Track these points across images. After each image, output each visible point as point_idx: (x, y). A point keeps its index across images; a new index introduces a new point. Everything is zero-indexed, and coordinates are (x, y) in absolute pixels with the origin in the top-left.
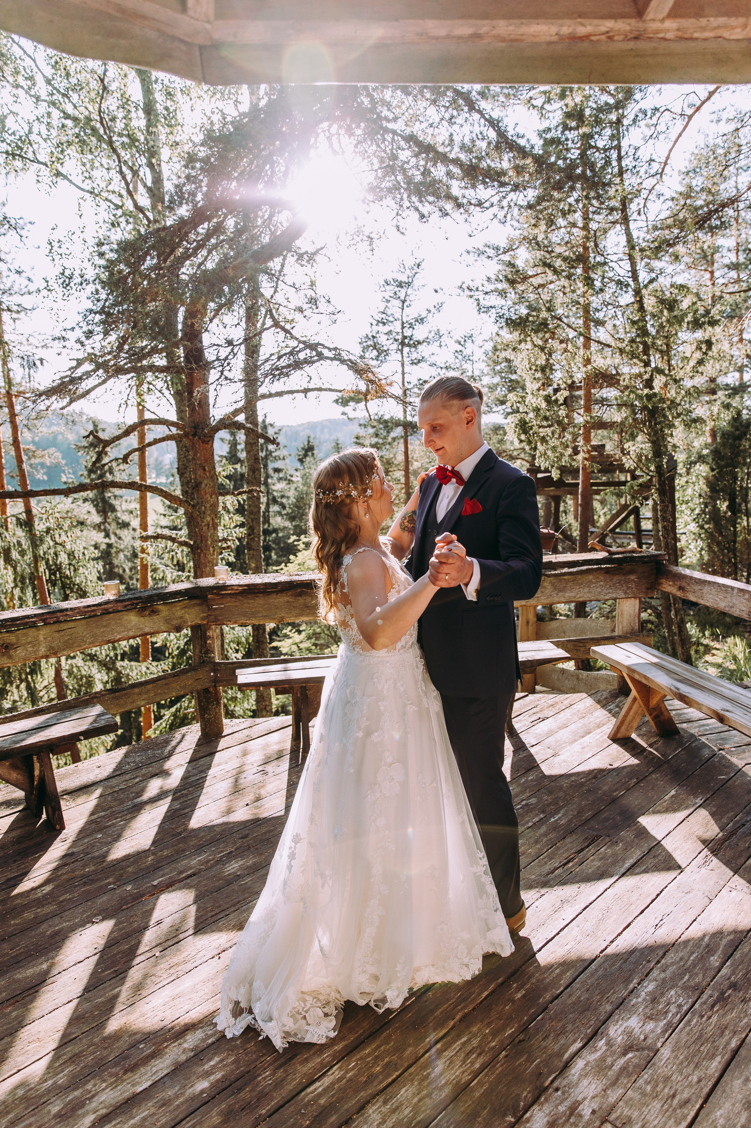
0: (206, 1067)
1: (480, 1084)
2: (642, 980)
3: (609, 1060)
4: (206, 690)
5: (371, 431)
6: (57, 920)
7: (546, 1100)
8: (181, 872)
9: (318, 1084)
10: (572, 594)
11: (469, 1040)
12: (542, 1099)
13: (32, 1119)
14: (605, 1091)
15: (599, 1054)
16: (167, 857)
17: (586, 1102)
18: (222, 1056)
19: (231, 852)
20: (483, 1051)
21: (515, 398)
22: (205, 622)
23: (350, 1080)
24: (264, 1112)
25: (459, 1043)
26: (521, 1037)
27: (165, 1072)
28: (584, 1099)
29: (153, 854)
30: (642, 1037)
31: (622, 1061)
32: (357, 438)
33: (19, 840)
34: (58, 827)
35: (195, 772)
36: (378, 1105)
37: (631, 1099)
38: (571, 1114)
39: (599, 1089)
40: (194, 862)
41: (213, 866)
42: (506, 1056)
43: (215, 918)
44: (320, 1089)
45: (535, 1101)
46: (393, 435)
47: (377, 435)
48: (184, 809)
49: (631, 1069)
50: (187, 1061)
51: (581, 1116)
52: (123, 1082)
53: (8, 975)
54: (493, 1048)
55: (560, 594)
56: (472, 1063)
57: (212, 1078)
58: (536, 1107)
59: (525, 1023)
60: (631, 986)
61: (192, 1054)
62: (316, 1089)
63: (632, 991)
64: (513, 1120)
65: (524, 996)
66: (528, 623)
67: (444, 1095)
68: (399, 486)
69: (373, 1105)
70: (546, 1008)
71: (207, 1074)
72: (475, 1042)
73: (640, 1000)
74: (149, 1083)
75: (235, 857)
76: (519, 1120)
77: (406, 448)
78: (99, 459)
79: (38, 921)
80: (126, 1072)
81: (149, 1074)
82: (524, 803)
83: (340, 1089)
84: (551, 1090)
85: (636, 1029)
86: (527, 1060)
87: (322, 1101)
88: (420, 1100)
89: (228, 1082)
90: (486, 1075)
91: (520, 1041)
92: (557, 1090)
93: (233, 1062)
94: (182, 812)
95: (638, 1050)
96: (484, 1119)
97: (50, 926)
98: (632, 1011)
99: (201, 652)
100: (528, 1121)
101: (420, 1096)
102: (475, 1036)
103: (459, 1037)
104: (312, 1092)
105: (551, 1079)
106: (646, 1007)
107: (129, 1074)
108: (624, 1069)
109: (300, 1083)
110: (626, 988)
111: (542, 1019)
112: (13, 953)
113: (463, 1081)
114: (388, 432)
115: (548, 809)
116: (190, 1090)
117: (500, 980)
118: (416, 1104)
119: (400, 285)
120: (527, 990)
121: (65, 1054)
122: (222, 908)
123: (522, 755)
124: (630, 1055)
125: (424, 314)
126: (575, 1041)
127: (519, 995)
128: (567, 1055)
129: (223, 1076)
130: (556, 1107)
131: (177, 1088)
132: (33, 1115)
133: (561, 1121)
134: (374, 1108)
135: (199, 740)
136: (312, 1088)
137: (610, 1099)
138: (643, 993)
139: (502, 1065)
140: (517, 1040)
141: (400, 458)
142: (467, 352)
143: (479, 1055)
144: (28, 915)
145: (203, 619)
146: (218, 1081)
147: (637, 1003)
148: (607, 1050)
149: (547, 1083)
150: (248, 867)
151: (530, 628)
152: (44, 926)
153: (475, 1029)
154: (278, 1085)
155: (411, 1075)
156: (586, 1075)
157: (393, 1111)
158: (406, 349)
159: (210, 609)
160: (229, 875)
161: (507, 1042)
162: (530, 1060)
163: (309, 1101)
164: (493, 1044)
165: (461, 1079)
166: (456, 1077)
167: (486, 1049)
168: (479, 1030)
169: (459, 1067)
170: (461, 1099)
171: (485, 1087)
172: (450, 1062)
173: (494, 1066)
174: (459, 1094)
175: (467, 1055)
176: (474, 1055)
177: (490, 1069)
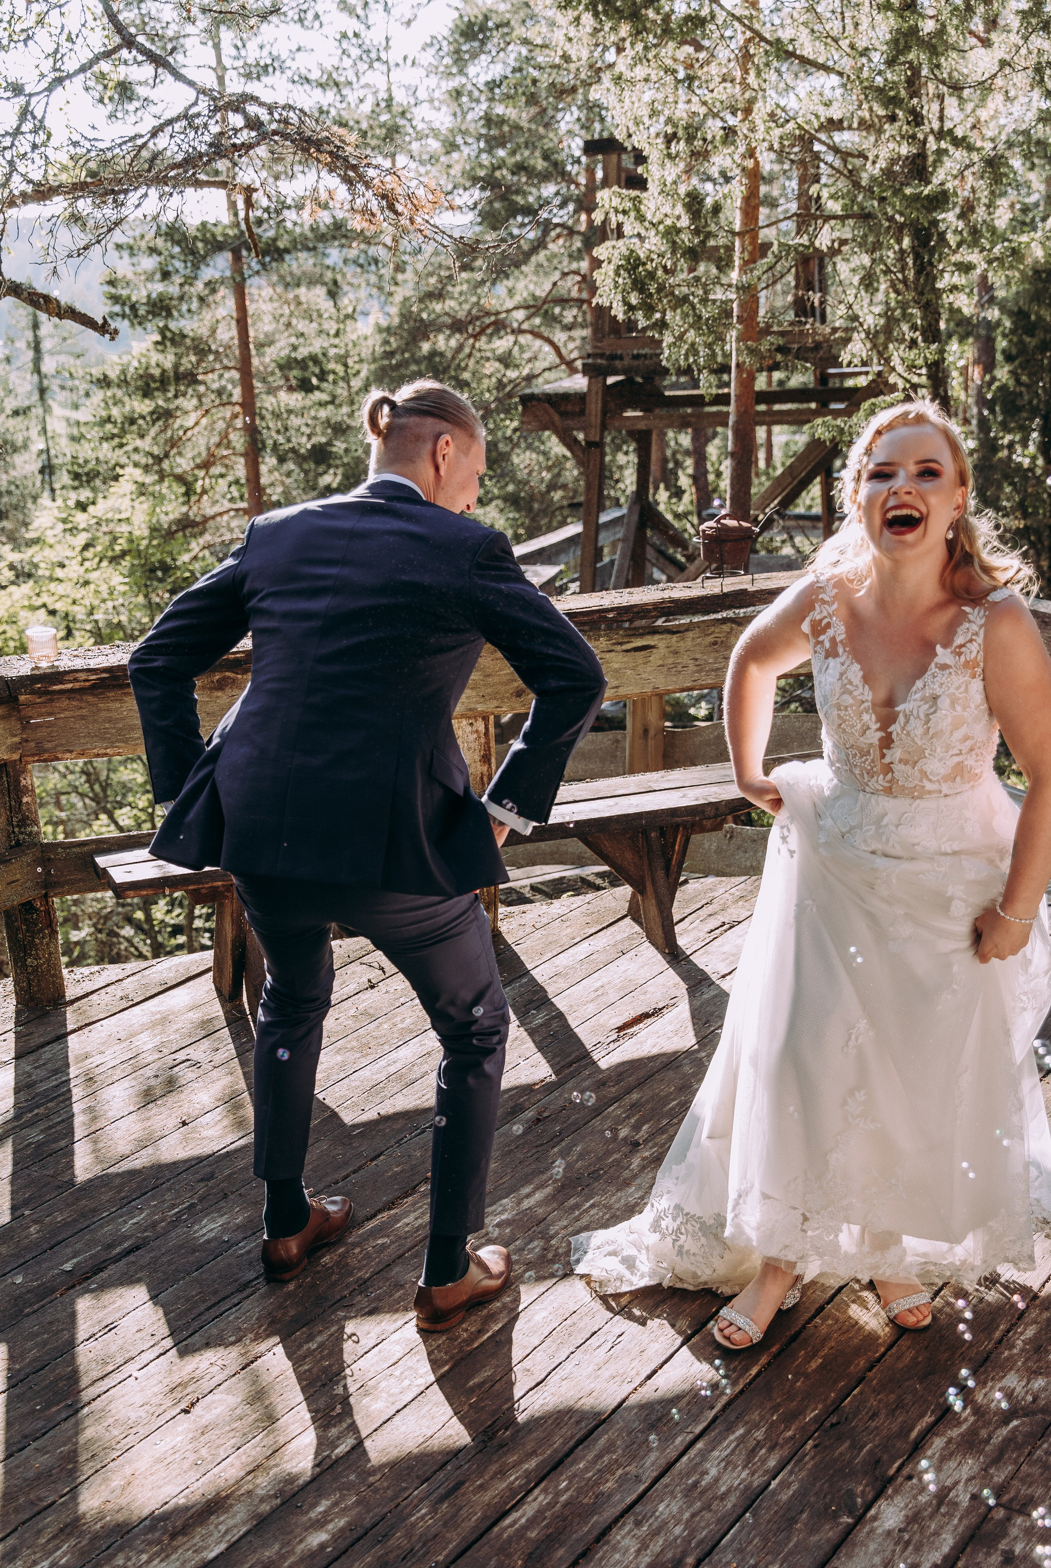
0: (313, 1515)
1: (784, 1485)
2: (1013, 1325)
3: (984, 1433)
4: (28, 907)
5: (149, 263)
7: (896, 1491)
8: (110, 1246)
9: (515, 1515)
11: (748, 1432)
12: (890, 1491)
14: (985, 1470)
15: (964, 1427)
16: (66, 1224)
17: (960, 1487)
18: (333, 1498)
19: (192, 1206)
20: (776, 1444)
21: (616, 202)
22: (16, 757)
23: (566, 1504)
24: (441, 1558)
25: (732, 1437)
26: (834, 1419)
27: (244, 1529)
28: (956, 1483)
29: (35, 1222)
30: (1030, 1398)
31: (1004, 1431)
32: (111, 283)
35: (41, 1073)
36: (627, 1529)
37: (1028, 1475)
38: (940, 1504)
39: (976, 1469)
40: (128, 1226)
41: (166, 1232)
42: (816, 1446)
43: (214, 1312)
44: (523, 1520)
45: (879, 1495)
46: (208, 273)
47: (166, 276)
48: (56, 1140)
49: (1020, 1439)
50: (274, 1511)
51: (956, 1504)
52: (176, 1549)
54: (792, 1438)
56: (764, 1461)
57: (330, 1527)
58: (882, 1504)
59: (833, 1402)
60: (997, 1335)
61: (279, 1501)
62: (515, 1522)
63: (1000, 1341)
64: (850, 1520)
65: (821, 1367)
66: (646, 731)
67: (729, 1506)
68: (228, 412)
69: (620, 1528)
70: (863, 1378)
71: (319, 1524)
72: (759, 1435)
73: (1015, 1351)
74: (223, 1546)
75: (206, 1212)
76: (859, 1520)
77: (242, 308)
80: (173, 1536)
81: (216, 1535)
83: (555, 1517)
84: (900, 1480)
85: (1018, 1390)
86: (853, 1446)
87: (533, 1534)
88: (693, 1515)
89: (360, 1531)
90: (791, 1472)
91: (833, 1425)
92: (910, 1478)
93: (358, 1503)
94: (55, 1146)
95: (1026, 1415)
96: (806, 1525)
98: (1005, 1367)
99: (10, 823)
100: (875, 1518)
101: (692, 1510)
102: (757, 1426)
103: (730, 1429)
104: (511, 1525)
105: (896, 1465)
106: (1027, 1360)
107: (181, 1539)
108: (1008, 1441)
109: (484, 1518)
110: (989, 1337)
111: (861, 1393)
113: (755, 1484)
114: (196, 267)
116: (302, 1546)
117: (774, 1349)
118: (688, 1521)
120: (825, 1358)
121: (48, 1526)
122: (222, 1295)
124: (1015, 1423)
126: (922, 1416)
127: (814, 1365)
128: (914, 1434)
129: (349, 1524)
130: (915, 1497)
131: (277, 1547)
133: (926, 1514)
134: (623, 1532)
135: (18, 1013)
136: (508, 1521)
137: (996, 1479)
138: (1019, 1342)
139: (813, 1458)
140: (827, 1424)
141: (228, 334)
142: (374, 37)
143: (771, 1449)
145: (13, 748)
146: (342, 1530)
147: (1011, 1357)
148: (976, 1421)
149: (891, 1472)
150: (239, 1227)
151: (651, 742)
153: (755, 1416)
154: (450, 1522)
155: (667, 1486)
156: (951, 1455)
157: (655, 1533)
158: (227, 36)
159: (26, 725)
160: (208, 1241)
161: (813, 1428)
162: (856, 1447)
163: (510, 1537)
164: (790, 1433)
165: (751, 1482)
166: (743, 1480)
167: (781, 1441)
168: (762, 1418)
169: (744, 1468)
170: (759, 1506)
171: (795, 1487)
172: (728, 1464)
173: (800, 1460)
174: (754, 1501)
175: (753, 1452)
176: (763, 1451)
177: (795, 1465)
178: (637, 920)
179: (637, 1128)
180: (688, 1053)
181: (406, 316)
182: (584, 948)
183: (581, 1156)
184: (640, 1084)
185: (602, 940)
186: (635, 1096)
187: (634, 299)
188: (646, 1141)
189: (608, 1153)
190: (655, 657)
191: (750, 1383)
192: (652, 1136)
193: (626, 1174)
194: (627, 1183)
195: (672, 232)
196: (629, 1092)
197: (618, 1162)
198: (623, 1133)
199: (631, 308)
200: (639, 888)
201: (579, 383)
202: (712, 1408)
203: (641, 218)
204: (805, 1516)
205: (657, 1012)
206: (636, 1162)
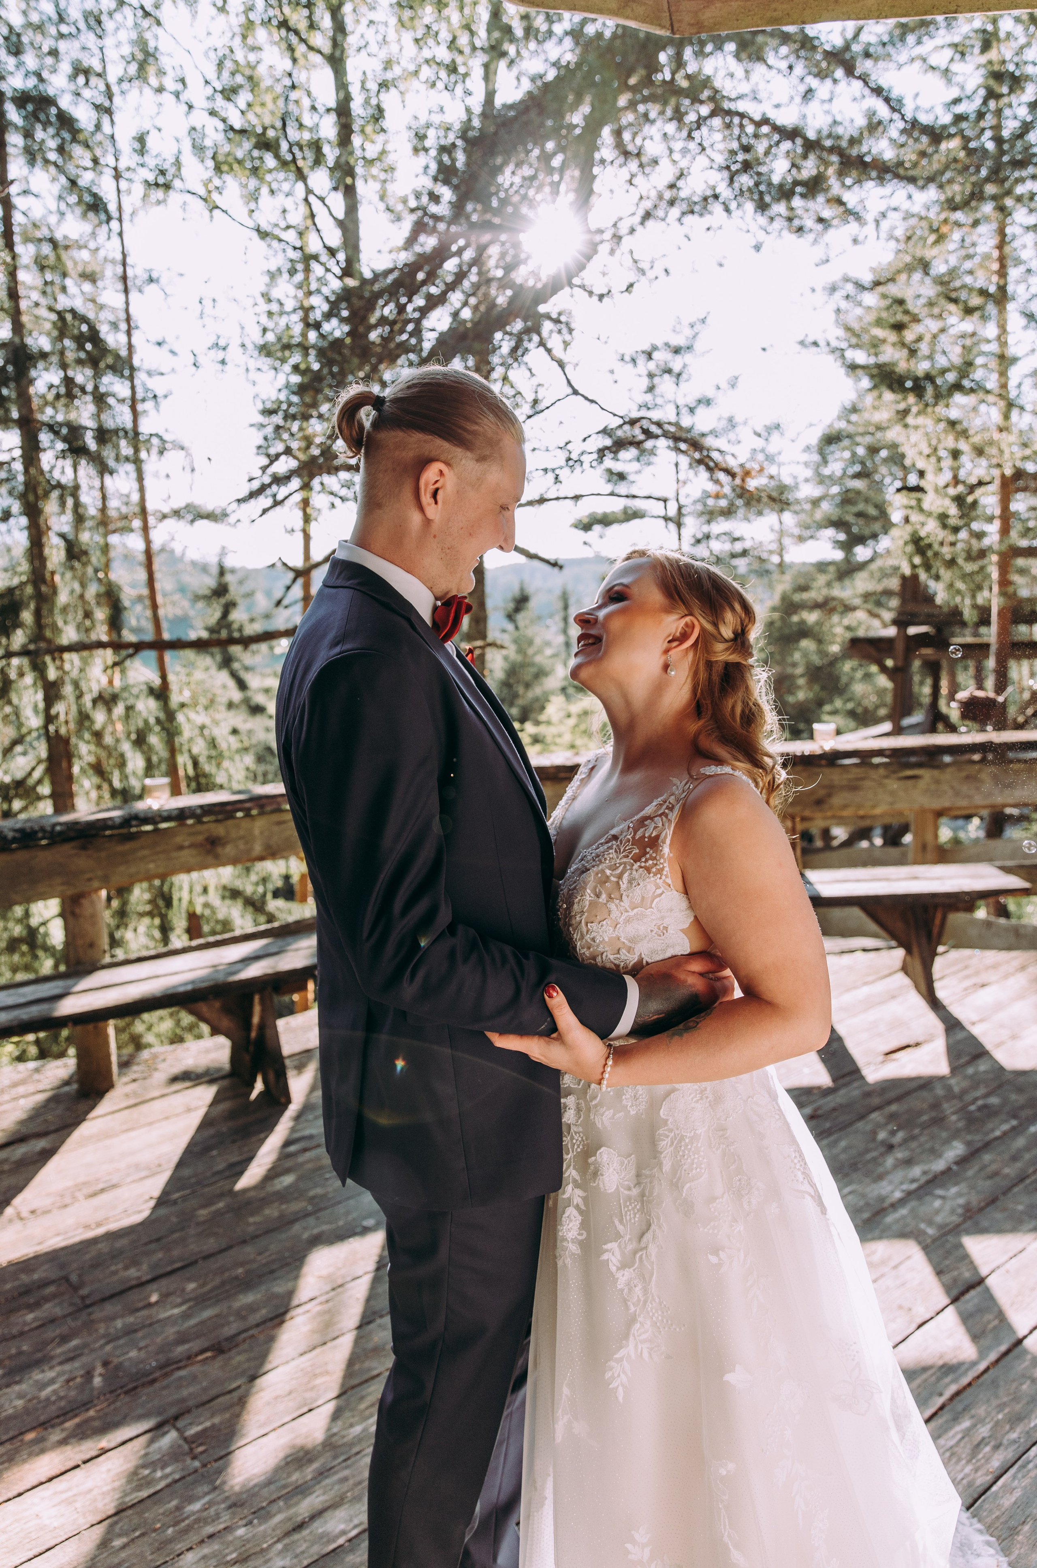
6: (311, 1221)
10: (1025, 793)
11: (974, 1426)
13: (346, 1473)
20: (1001, 1445)
33: (231, 1115)
34: (283, 1100)
53: (263, 1288)
55: (1007, 792)
56: (988, 1460)
66: (924, 847)
72: (985, 1430)
78: (225, 614)
79: (286, 1222)
82: (980, 1103)
90: (1014, 1477)
97: (305, 1228)
102: (982, 1421)
103: (956, 1419)
112: (262, 1259)
113: (979, 1482)
115: (1024, 1114)
119: (677, 351)
123: (960, 1035)
125: (710, 393)
132: (347, 1467)
143: (997, 1447)
144: (272, 1212)
151: (929, 855)
152: (297, 1228)
153: (980, 1412)
165: (974, 1480)
166: (966, 1476)
167: (1005, 1442)
168: (988, 1414)
169: (969, 1461)
170: (981, 1506)
171: (1018, 1493)
172: (953, 1454)
173: (1024, 1466)
174: (976, 1501)
175: (978, 1447)
176: (987, 1449)
177: (1019, 1470)
178: (906, 973)
179: (893, 1133)
180: (942, 1078)
181: (784, 598)
182: (865, 990)
183: (845, 1150)
184: (898, 1099)
185: (880, 987)
186: (894, 1108)
187: (917, 560)
188: (900, 1145)
189: (868, 1151)
190: (922, 784)
191: (978, 1377)
192: (905, 1141)
193: (880, 1170)
194: (880, 1177)
195: (943, 518)
196: (889, 1103)
197: (874, 1159)
198: (882, 1135)
199: (914, 567)
200: (909, 951)
201: (891, 632)
202: (941, 1395)
203: (921, 510)
204: (1026, 1528)
205: (917, 1045)
206: (890, 1161)
